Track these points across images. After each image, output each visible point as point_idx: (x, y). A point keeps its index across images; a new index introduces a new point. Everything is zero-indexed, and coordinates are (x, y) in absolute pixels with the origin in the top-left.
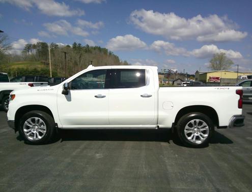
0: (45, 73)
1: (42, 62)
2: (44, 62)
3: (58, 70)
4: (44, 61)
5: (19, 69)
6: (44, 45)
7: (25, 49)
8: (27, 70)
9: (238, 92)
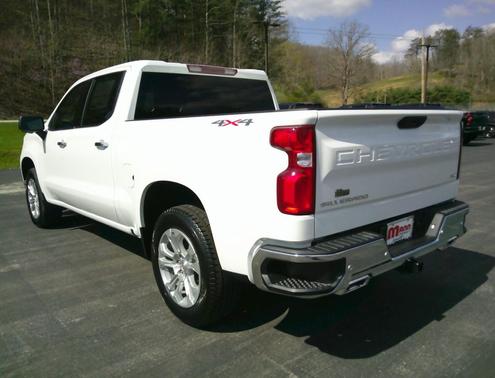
0: (442, 96)
1: (441, 73)
2: (447, 73)
3: (476, 87)
4: (445, 70)
5: (391, 90)
6: (451, 36)
7: (410, 50)
8: (406, 91)
9: (279, 138)
